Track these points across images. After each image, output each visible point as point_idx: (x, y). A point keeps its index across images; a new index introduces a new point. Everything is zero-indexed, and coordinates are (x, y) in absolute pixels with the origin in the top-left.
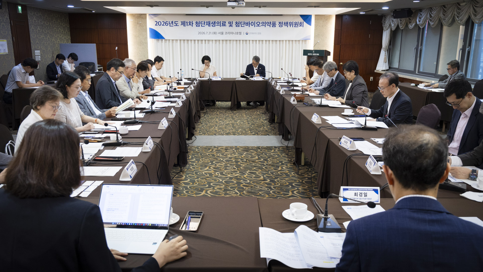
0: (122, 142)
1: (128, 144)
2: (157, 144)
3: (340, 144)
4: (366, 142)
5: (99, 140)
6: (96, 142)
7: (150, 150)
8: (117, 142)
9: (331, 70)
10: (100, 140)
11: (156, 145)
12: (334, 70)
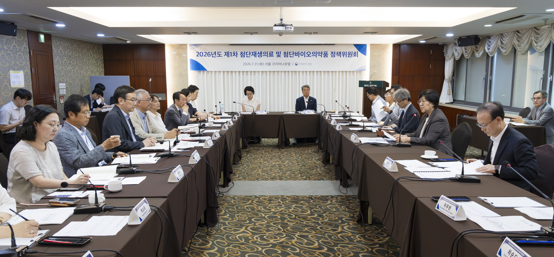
0: (103, 206)
1: (112, 209)
2: (158, 208)
3: (436, 208)
4: (472, 204)
5: (70, 203)
6: (66, 205)
7: (139, 223)
8: (95, 207)
9: (404, 100)
10: (72, 204)
11: (155, 211)
12: (407, 100)
